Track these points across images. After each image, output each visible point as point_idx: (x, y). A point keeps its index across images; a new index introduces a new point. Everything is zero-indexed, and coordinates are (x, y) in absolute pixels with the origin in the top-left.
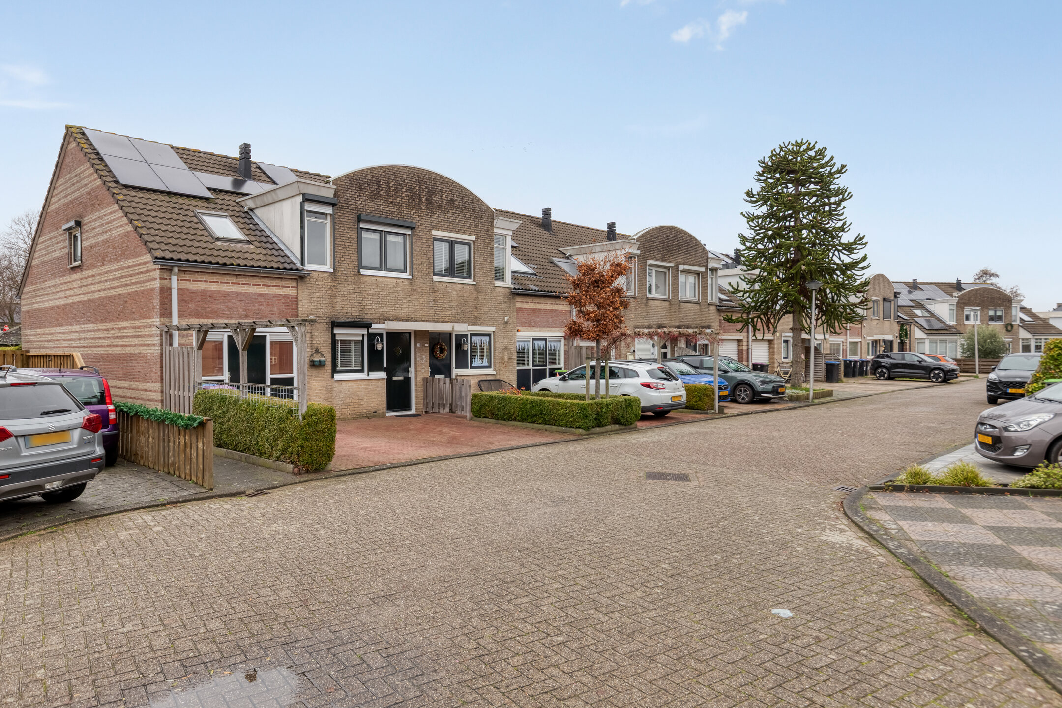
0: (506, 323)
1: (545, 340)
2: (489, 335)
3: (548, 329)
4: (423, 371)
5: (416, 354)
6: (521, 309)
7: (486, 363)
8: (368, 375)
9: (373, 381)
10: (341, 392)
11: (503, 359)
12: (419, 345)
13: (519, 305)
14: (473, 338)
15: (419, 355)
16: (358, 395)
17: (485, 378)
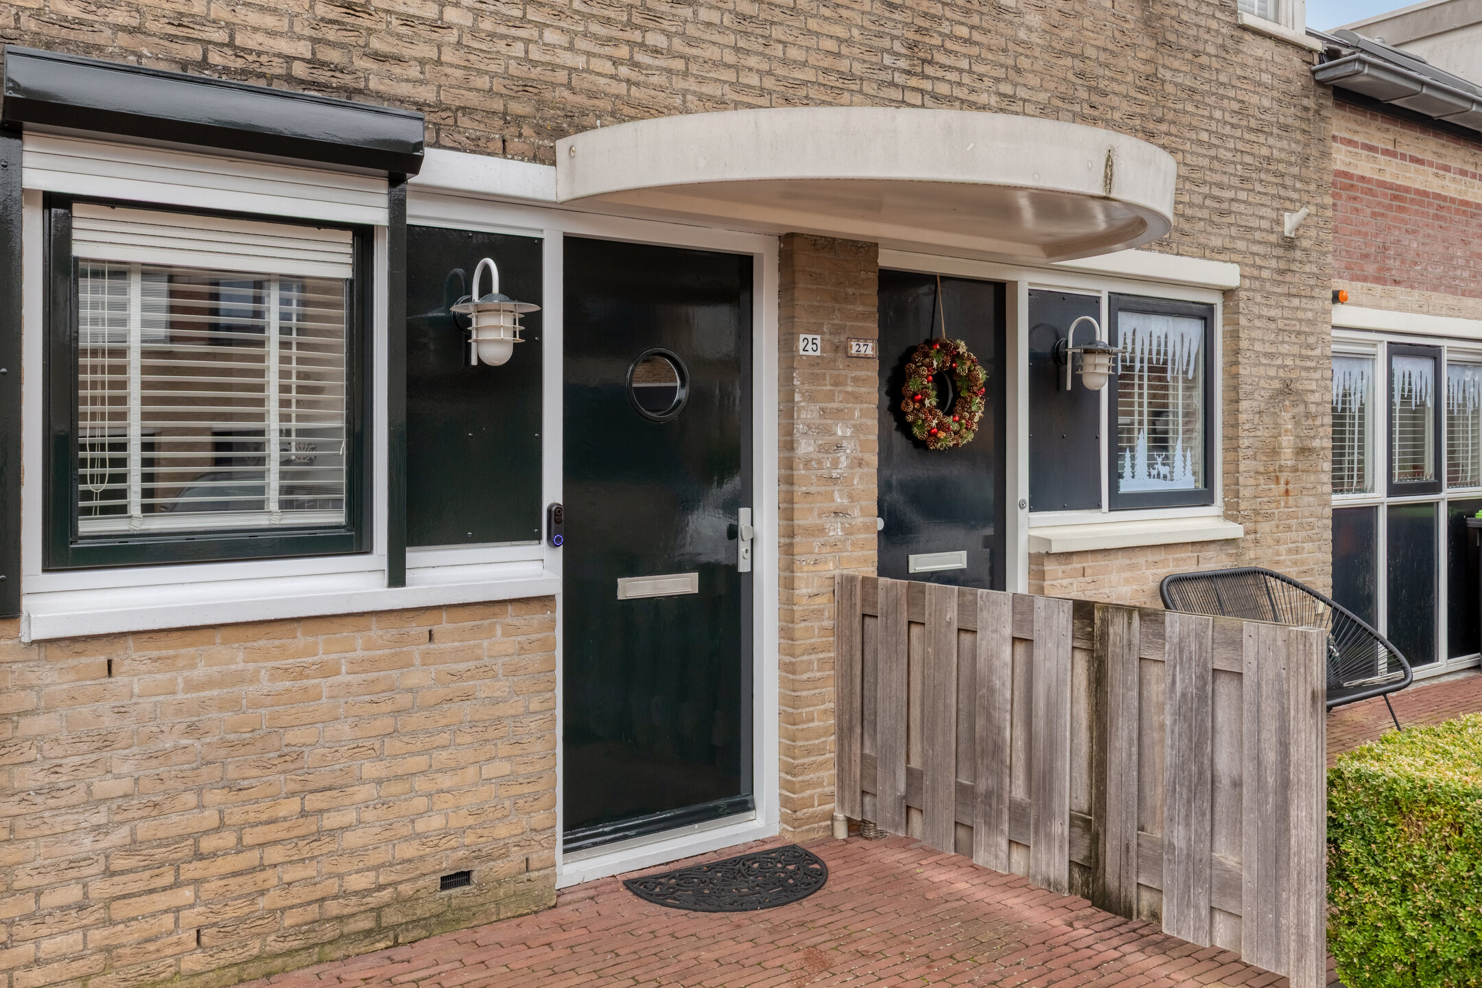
0: (1289, 244)
1: (1433, 354)
2: (1205, 314)
3: (1451, 300)
4: (836, 530)
5: (787, 411)
6: (1346, 183)
7: (1185, 478)
8: (397, 576)
9: (444, 626)
10: (106, 742)
11: (1274, 452)
12: (809, 345)
13: (1341, 158)
14: (1127, 322)
15: (807, 414)
16: (291, 757)
17: (1188, 565)
